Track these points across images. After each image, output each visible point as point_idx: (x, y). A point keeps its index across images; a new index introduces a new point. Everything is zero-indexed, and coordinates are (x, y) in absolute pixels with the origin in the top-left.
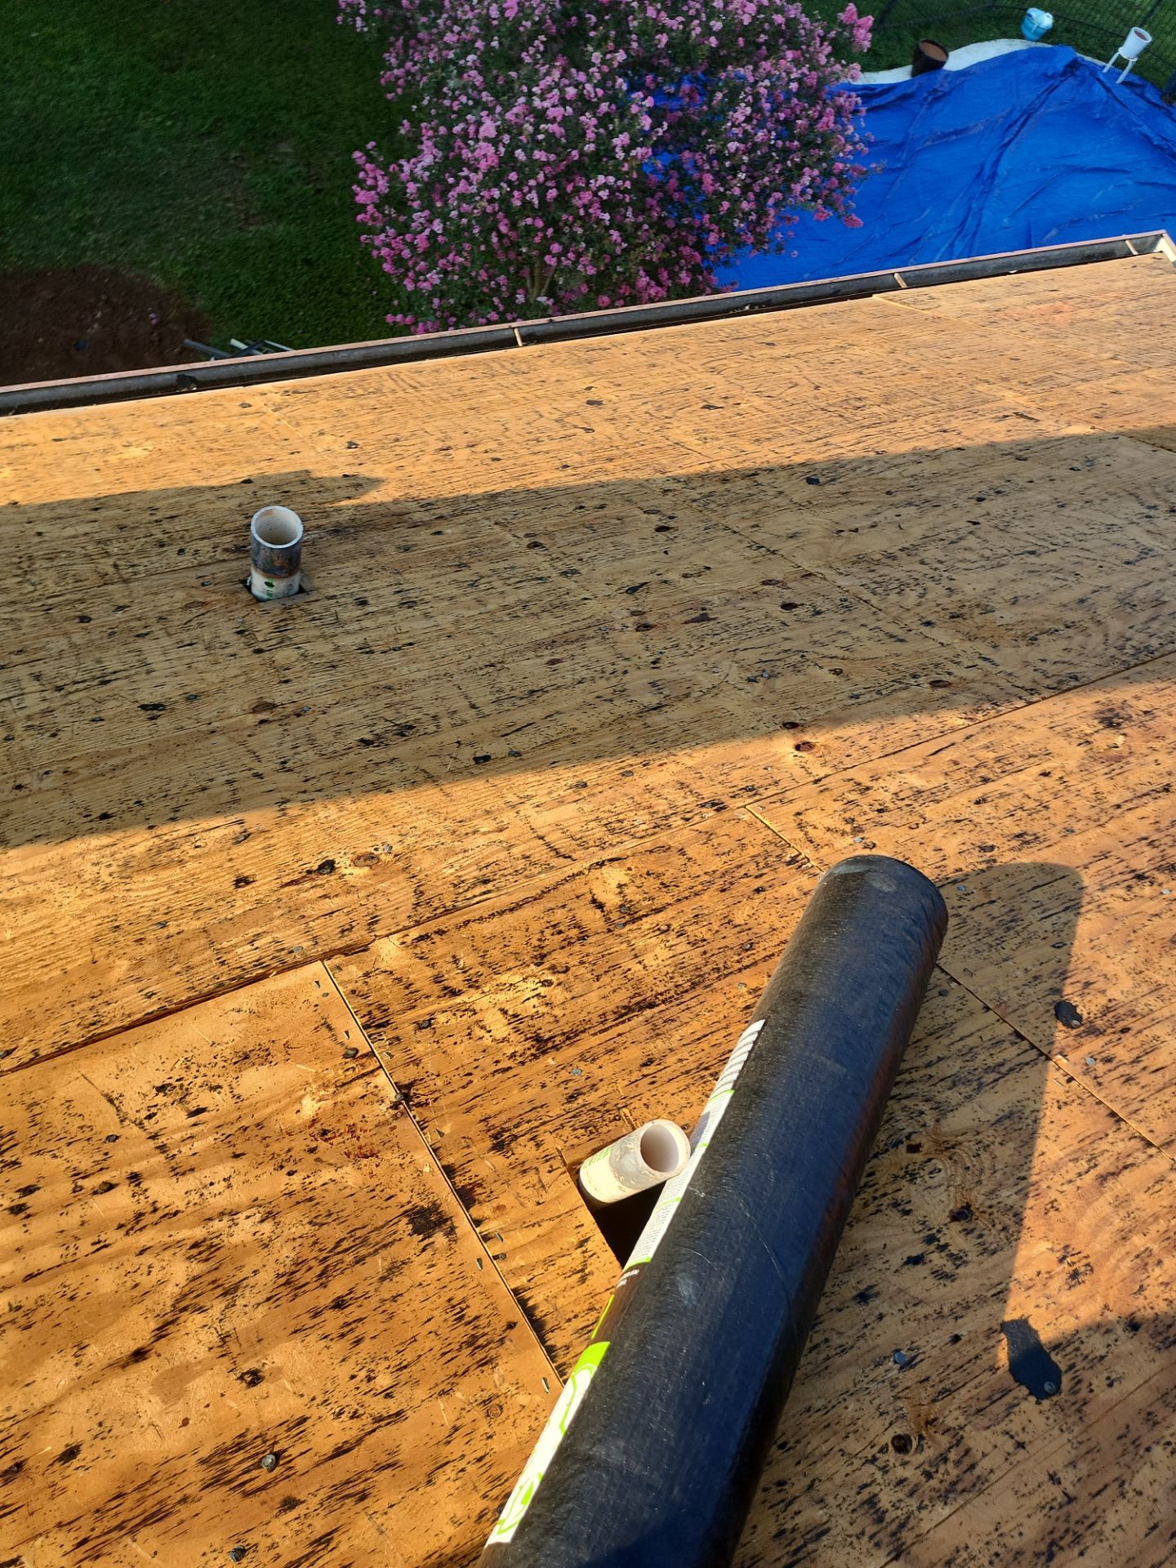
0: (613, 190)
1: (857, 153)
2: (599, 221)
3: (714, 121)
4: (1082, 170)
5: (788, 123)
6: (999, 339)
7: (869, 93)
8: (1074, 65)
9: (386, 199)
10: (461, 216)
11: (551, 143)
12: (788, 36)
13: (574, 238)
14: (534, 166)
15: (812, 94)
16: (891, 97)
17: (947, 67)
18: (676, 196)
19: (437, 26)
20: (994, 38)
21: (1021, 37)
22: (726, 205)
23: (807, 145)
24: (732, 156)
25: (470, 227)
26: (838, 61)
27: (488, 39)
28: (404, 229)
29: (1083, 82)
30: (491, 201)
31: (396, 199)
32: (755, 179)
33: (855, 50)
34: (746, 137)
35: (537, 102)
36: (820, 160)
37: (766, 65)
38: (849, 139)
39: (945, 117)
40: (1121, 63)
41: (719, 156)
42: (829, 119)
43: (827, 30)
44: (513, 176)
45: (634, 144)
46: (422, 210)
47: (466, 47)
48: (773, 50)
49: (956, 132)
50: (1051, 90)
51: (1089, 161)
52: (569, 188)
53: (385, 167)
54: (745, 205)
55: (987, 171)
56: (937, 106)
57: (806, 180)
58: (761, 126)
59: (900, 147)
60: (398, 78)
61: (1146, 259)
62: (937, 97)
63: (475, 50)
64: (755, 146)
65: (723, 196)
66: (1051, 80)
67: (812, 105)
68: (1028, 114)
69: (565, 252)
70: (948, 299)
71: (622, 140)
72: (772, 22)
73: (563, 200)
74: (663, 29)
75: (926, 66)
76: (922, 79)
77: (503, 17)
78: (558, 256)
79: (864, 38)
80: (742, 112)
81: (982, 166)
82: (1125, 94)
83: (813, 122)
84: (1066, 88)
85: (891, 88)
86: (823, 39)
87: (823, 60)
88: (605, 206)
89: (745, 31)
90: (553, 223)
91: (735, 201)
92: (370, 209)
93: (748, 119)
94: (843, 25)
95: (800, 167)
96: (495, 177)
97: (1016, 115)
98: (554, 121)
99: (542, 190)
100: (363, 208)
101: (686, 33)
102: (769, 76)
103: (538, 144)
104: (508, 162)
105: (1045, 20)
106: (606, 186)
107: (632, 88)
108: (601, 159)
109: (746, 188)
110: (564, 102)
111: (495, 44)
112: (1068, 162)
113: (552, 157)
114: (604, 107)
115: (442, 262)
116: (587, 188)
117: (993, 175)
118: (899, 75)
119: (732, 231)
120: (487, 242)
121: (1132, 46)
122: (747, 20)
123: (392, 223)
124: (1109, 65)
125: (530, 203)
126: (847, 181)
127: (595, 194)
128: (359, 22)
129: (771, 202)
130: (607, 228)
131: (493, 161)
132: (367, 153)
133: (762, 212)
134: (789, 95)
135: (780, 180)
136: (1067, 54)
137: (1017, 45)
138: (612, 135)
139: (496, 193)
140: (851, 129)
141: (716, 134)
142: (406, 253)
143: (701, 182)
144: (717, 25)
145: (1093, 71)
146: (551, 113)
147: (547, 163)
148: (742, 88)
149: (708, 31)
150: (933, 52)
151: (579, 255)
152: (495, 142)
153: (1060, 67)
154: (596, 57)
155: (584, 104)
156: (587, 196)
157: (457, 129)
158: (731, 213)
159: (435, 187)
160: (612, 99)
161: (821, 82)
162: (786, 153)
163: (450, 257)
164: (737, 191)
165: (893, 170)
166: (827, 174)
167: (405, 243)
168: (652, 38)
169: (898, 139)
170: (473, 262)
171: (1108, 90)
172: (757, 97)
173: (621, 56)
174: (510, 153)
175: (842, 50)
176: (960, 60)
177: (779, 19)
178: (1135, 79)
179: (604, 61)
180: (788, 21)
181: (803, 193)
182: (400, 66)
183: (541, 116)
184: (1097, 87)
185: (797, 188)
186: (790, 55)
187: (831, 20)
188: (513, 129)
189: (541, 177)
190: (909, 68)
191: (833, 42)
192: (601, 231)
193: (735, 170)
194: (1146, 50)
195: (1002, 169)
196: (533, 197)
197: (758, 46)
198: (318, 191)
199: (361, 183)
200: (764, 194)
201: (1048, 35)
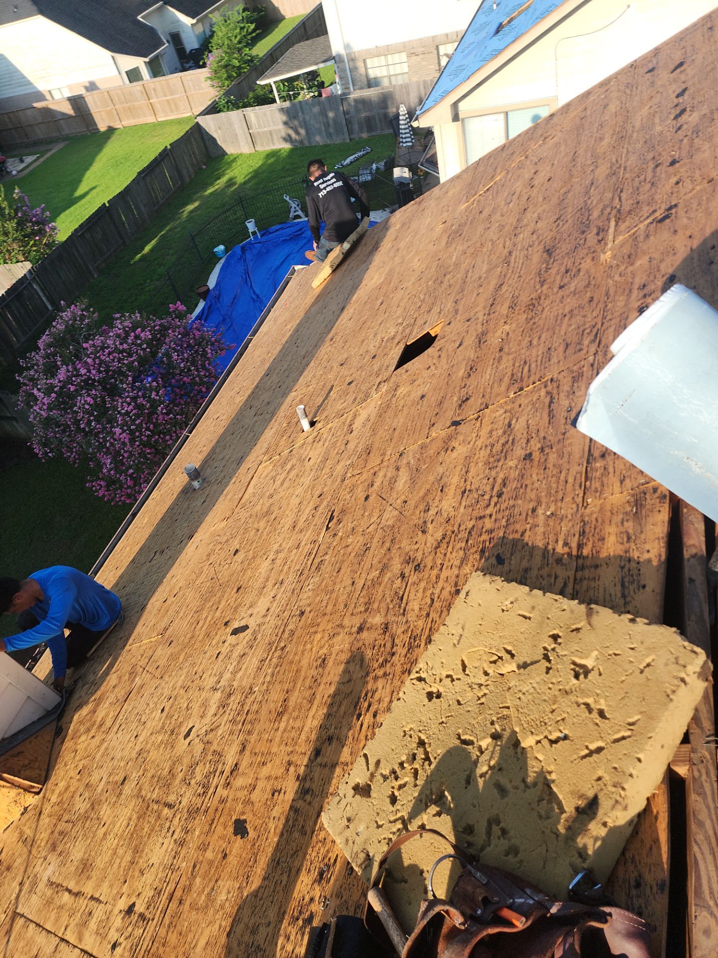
0: (166, 407)
1: (213, 332)
2: (171, 419)
3: (171, 365)
4: (279, 267)
5: (189, 346)
6: (279, 322)
7: (199, 317)
8: (243, 248)
9: (108, 486)
10: (134, 461)
11: (138, 416)
12: (164, 329)
13: (169, 431)
14: (139, 427)
15: (186, 334)
16: (206, 312)
17: (211, 288)
18: (182, 393)
19: (73, 431)
20: (214, 267)
21: (221, 258)
22: (197, 379)
23: (199, 344)
24: (185, 367)
25: (139, 461)
26: (183, 319)
27: (92, 415)
28: (121, 487)
29: (251, 249)
30: (138, 446)
31: (111, 482)
32: (197, 366)
33: (184, 313)
34: (183, 359)
35: (123, 411)
36: (207, 343)
37: (167, 340)
38: (207, 331)
39: (226, 300)
40: (254, 233)
41: (182, 371)
42: (197, 333)
43: (171, 316)
44: (137, 434)
45: (158, 392)
46: (121, 475)
47: (89, 423)
48: (164, 336)
49: (234, 299)
50: (245, 261)
51: (278, 263)
52: (154, 420)
53: (99, 479)
54: (202, 373)
55: (254, 297)
56: (221, 300)
57: (209, 351)
58: (183, 353)
59: (224, 320)
60: (75, 457)
61: (296, 274)
62: (218, 298)
63: (92, 421)
64: (187, 359)
65: (194, 378)
66: (242, 258)
67: (189, 335)
68: (247, 273)
69: (171, 436)
70: (264, 328)
71: (154, 394)
72: (156, 330)
73: (156, 425)
74: (133, 362)
75: (205, 294)
76: (208, 298)
77: (91, 405)
78: (171, 439)
79: (182, 308)
80: (175, 356)
81: (252, 297)
82: (265, 239)
83: (194, 338)
84: (248, 256)
85: (203, 310)
86: (173, 320)
87: (179, 323)
88: (167, 414)
89: (152, 340)
90: (160, 433)
91: (198, 376)
92: (106, 493)
93: (178, 355)
94: (174, 311)
95: (204, 350)
96: (132, 441)
97: (244, 277)
98: (132, 410)
99: (148, 429)
100: (104, 496)
101: (139, 356)
102: (171, 341)
103: (135, 420)
104: (132, 433)
105: (221, 247)
106: (162, 409)
107: (142, 382)
108: (154, 404)
109: (197, 370)
110: (129, 404)
111: (95, 413)
112: (272, 270)
113: (141, 418)
114: (140, 393)
115: (141, 481)
116: (158, 415)
117: (258, 296)
118: (201, 305)
119: (207, 383)
120: (148, 459)
121: (251, 226)
122: (150, 337)
123: (116, 489)
124: (252, 237)
125: (149, 435)
126: (220, 340)
127: (163, 414)
128: (50, 455)
129: (207, 366)
130: (175, 418)
131: (128, 437)
132: (89, 481)
133: (208, 370)
134: (180, 339)
135: (203, 359)
136: (238, 249)
137: (222, 261)
138: (150, 397)
139: (137, 443)
140: (205, 329)
141: (175, 368)
142: (129, 491)
143: (184, 382)
144: (145, 346)
145: (250, 243)
146: (129, 409)
147: (142, 421)
148: (168, 351)
149: (144, 350)
150: (203, 289)
151: (175, 432)
152: (124, 431)
153: (240, 253)
154: (125, 386)
155: (134, 399)
156: (161, 417)
157: (108, 445)
158: (201, 379)
159: (118, 464)
160: (139, 389)
161: (185, 328)
162: (196, 352)
163: (142, 476)
164: (196, 373)
165: (230, 327)
166: (213, 344)
167: (126, 489)
168: (132, 367)
169: (221, 318)
170: (150, 469)
171: (260, 243)
172: (173, 349)
173: (130, 379)
174: (131, 430)
175: (181, 316)
176: (212, 282)
177: (157, 328)
178: (262, 233)
179: (128, 385)
180: (159, 325)
181: (212, 354)
182: (72, 452)
183: (127, 413)
184: (256, 245)
185: (210, 355)
186: (170, 331)
187: (170, 314)
188: (125, 423)
189: (144, 425)
190: (201, 300)
191: (176, 317)
192: (174, 421)
193: (189, 370)
194: (256, 222)
195: (258, 291)
196: (148, 433)
197: (160, 339)
198: (81, 518)
199: (95, 492)
200: (204, 367)
201: (227, 250)
